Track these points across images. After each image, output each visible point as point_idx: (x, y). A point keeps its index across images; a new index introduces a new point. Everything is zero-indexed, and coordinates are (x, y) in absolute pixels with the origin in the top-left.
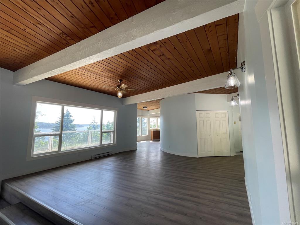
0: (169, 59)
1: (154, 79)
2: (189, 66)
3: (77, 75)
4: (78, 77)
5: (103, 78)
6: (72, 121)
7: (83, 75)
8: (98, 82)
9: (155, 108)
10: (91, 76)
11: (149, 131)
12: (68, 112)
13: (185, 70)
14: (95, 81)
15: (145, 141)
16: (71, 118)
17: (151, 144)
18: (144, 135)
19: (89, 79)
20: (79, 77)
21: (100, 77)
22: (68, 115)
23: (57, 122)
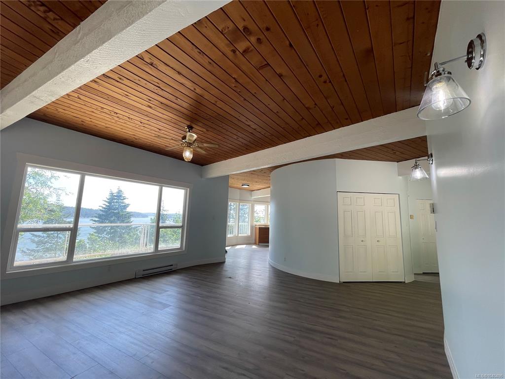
0: (280, 76)
1: (254, 126)
2: (324, 97)
3: (103, 114)
4: (107, 119)
5: (155, 121)
6: (126, 206)
7: (115, 115)
8: (148, 130)
9: (264, 187)
10: (131, 117)
11: (252, 227)
12: (121, 191)
13: (316, 104)
14: (142, 128)
15: (244, 246)
16: (124, 201)
17: (254, 251)
18: (243, 235)
19: (128, 123)
20: (109, 120)
21: (148, 119)
22: (121, 196)
23: (101, 208)
